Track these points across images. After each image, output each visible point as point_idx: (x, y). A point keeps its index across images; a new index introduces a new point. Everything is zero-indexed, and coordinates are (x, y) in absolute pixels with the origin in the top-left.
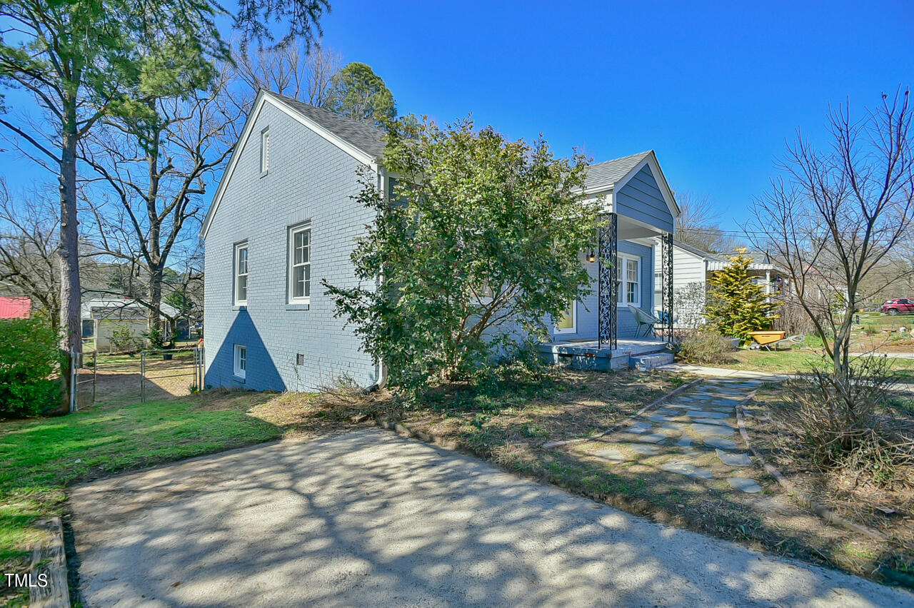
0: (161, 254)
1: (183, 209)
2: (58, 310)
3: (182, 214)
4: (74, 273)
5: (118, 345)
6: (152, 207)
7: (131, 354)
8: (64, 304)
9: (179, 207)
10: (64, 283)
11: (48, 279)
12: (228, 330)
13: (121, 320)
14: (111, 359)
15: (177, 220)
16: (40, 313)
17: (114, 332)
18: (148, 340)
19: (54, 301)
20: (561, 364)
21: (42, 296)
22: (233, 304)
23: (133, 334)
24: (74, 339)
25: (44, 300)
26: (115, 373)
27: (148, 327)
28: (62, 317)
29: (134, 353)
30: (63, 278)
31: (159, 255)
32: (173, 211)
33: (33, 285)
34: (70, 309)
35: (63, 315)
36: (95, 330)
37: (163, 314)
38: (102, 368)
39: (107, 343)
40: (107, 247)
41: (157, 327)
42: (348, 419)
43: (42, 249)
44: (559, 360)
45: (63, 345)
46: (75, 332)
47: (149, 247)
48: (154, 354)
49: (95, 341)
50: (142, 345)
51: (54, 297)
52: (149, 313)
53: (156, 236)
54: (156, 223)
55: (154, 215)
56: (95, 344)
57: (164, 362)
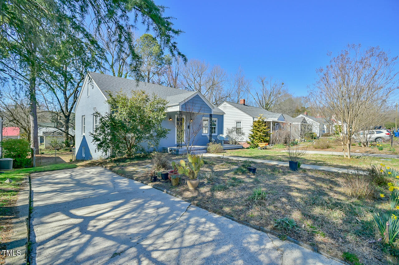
0: (69, 111)
1: (77, 95)
2: (30, 134)
3: (76, 96)
4: (35, 121)
5: (53, 146)
6: (65, 94)
7: (58, 150)
8: (32, 132)
9: (75, 94)
10: (32, 124)
11: (26, 121)
12: (81, 142)
13: (53, 137)
14: (50, 152)
15: (74, 99)
16: (23, 134)
17: (51, 141)
18: (64, 144)
19: (29, 129)
20: (170, 153)
21: (24, 128)
22: (82, 134)
23: (58, 142)
24: (36, 144)
25: (25, 129)
26: (50, 156)
27: (64, 140)
28: (31, 137)
29: (59, 149)
30: (31, 122)
31: (68, 112)
32: (73, 95)
33: (21, 124)
34: (34, 133)
35: (32, 135)
36: (44, 140)
37: (69, 135)
38: (46, 155)
39: (49, 145)
40: (48, 109)
41: (68, 139)
42: (95, 165)
43: (24, 110)
44: (170, 152)
45: (32, 147)
46: (36, 142)
47: (64, 109)
48: (66, 150)
49: (44, 145)
50: (62, 146)
51: (29, 128)
52: (64, 134)
53: (67, 105)
54: (67, 100)
55: (66, 97)
56: (44, 146)
57: (69, 153)
